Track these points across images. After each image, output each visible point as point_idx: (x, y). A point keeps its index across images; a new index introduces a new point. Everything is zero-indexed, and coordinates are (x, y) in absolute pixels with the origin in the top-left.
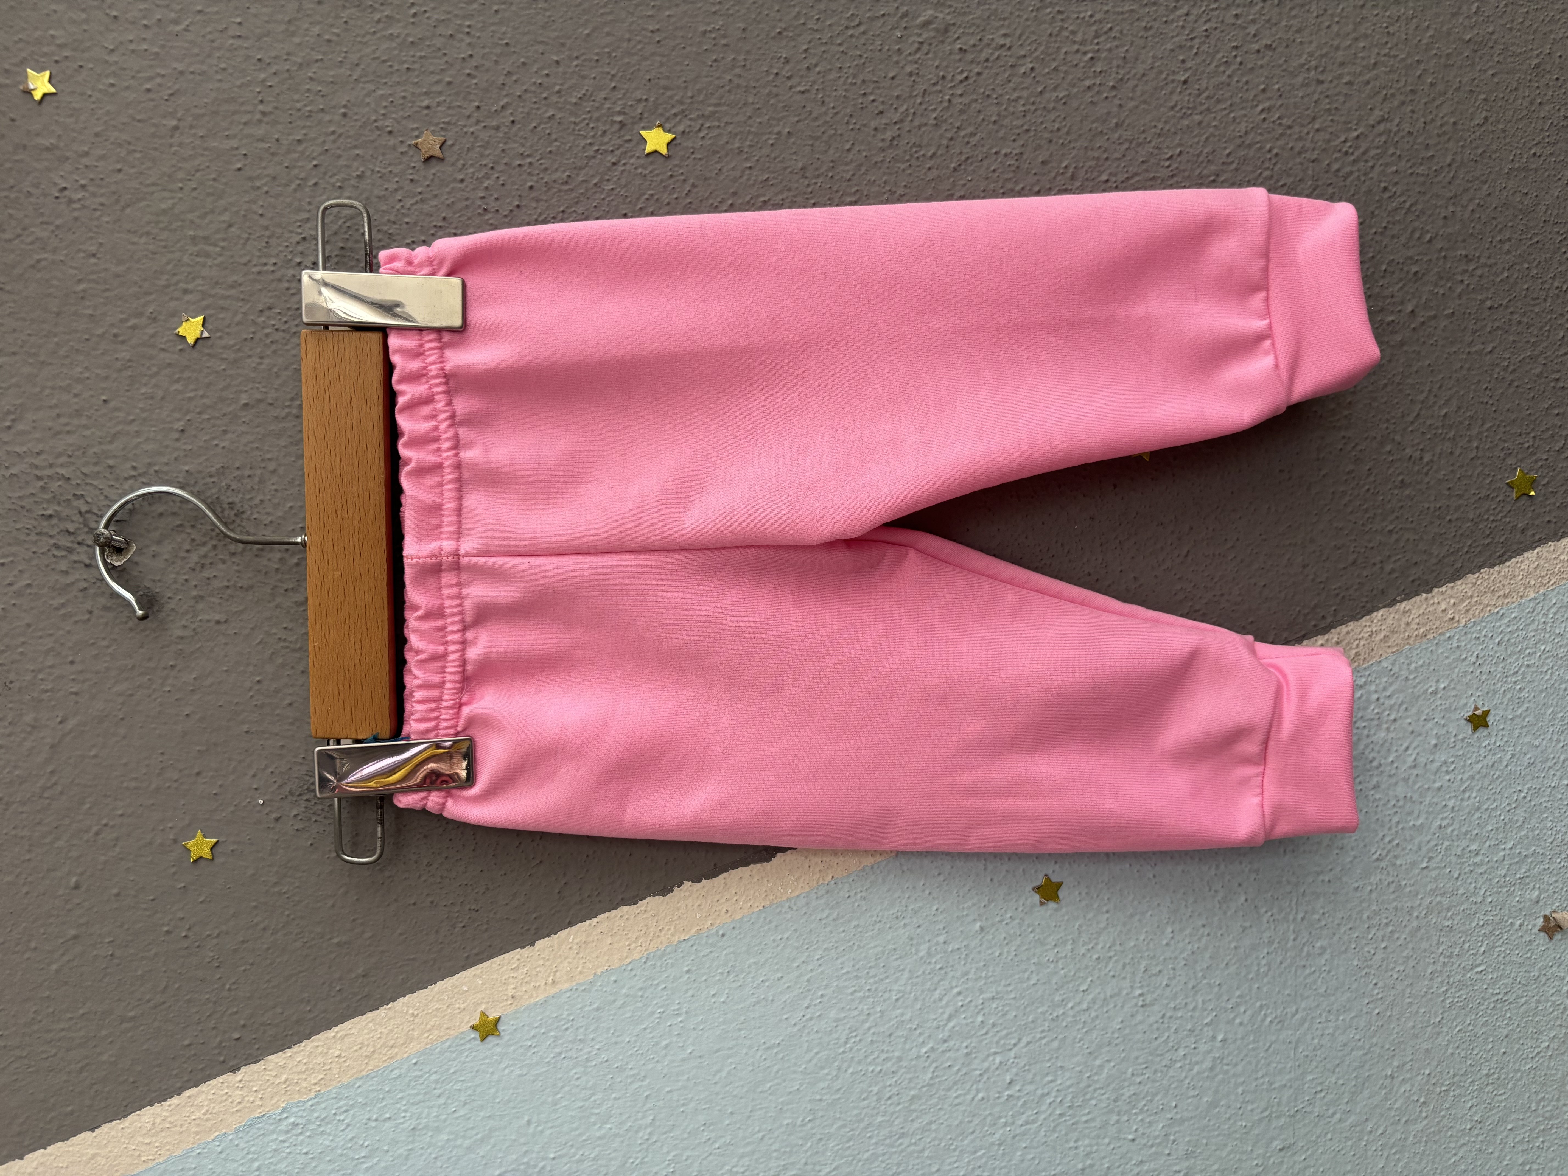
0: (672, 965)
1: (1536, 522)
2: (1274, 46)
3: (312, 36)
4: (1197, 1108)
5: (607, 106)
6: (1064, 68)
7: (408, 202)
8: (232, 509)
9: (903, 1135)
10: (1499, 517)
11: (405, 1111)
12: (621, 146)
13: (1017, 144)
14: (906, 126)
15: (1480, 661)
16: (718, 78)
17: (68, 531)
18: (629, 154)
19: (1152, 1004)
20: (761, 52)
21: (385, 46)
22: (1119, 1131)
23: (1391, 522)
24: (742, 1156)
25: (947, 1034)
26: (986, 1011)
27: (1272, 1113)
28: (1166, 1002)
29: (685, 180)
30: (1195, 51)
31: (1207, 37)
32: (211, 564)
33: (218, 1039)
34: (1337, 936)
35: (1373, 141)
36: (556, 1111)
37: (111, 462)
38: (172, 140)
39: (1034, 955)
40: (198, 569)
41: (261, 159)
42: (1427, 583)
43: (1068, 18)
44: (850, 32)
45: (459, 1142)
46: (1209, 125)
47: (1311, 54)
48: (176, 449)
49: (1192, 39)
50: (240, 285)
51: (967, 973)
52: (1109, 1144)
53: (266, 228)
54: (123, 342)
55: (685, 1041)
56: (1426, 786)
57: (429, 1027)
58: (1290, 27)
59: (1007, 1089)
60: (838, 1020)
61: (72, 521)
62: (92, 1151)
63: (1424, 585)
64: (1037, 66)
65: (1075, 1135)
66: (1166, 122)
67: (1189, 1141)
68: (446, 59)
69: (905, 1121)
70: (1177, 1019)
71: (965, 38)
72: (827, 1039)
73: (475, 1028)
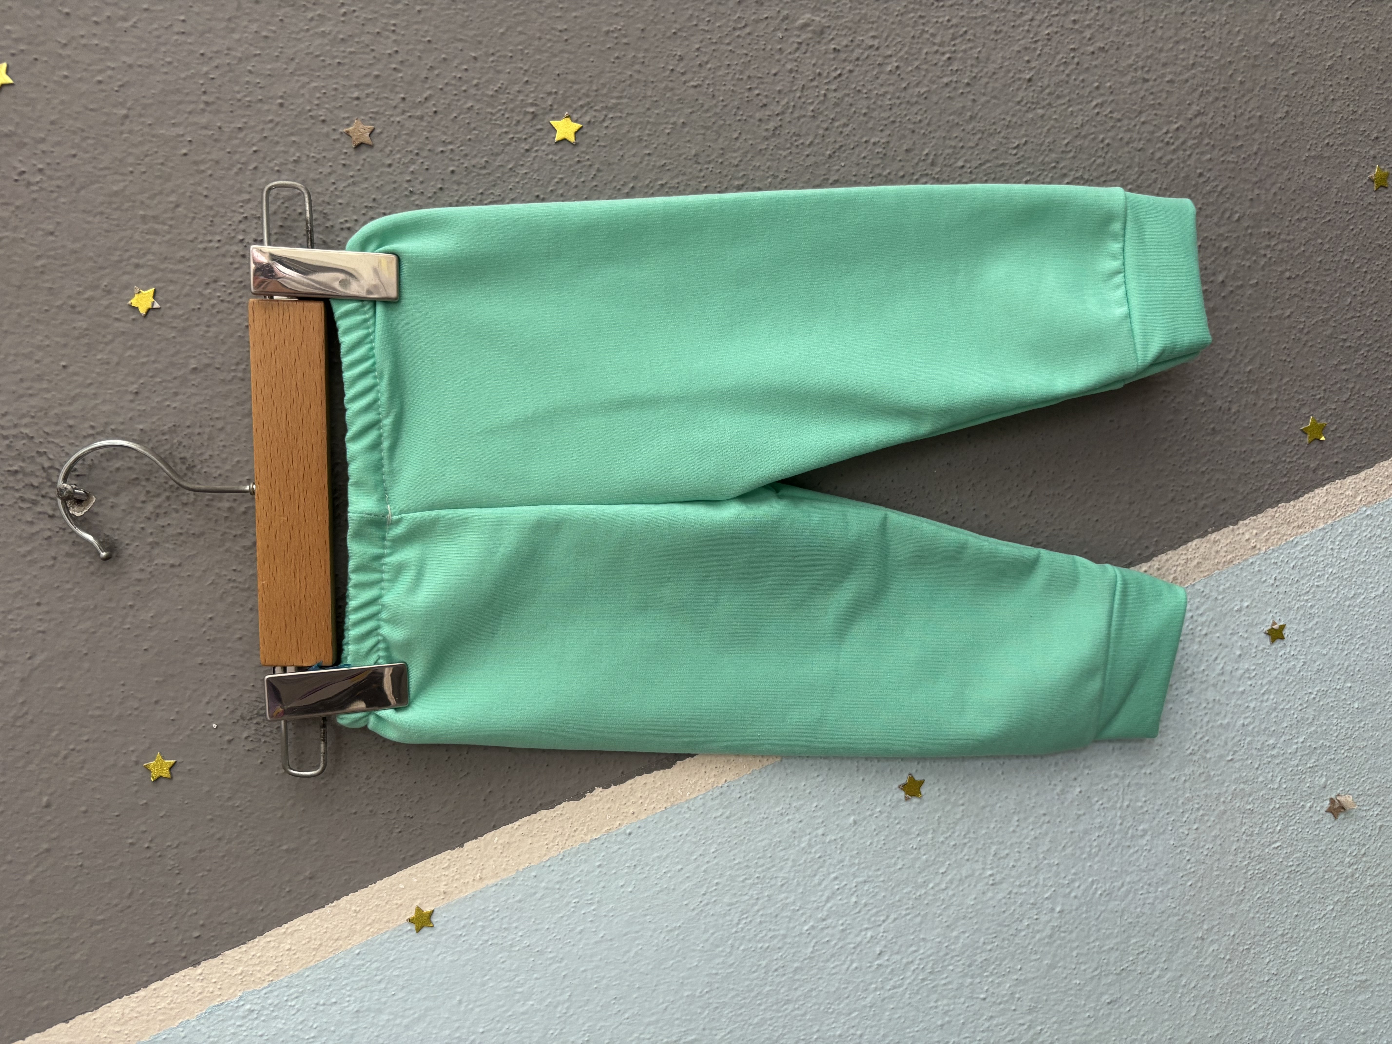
0: (586, 861)
1: (1326, 463)
2: (1107, 47)
3: (250, 33)
4: (1038, 970)
5: (521, 97)
6: (925, 67)
8: (184, 463)
9: (788, 1002)
10: (1294, 459)
11: (350, 996)
12: (534, 134)
14: (787, 117)
15: (1278, 583)
16: (620, 73)
17: (32, 485)
18: (541, 142)
20: (659, 50)
21: (318, 41)
23: (1204, 465)
24: (649, 1024)
25: (825, 913)
26: (859, 893)
27: (1102, 972)
28: (1012, 880)
29: (590, 166)
30: (1038, 52)
31: (1049, 40)
32: (165, 513)
33: (180, 938)
34: (1157, 820)
35: (1191, 133)
36: (484, 991)
37: (71, 422)
38: (123, 128)
39: (900, 843)
40: (153, 517)
41: (205, 145)
42: (1234, 516)
43: (928, 22)
46: (1050, 118)
47: (1138, 56)
48: (132, 410)
49: (1036, 42)
50: (188, 260)
51: (842, 861)
52: (964, 1003)
53: (211, 208)
54: (80, 313)
55: (597, 927)
56: (1232, 690)
57: (370, 921)
58: (1120, 32)
59: (877, 959)
60: (731, 904)
61: (37, 476)
62: (66, 1040)
63: (1231, 518)
64: (901, 64)
65: (934, 997)
66: (1013, 115)
67: (1032, 998)
68: (373, 54)
69: (789, 990)
70: (1022, 894)
71: (838, 39)
72: (721, 921)
73: (411, 921)
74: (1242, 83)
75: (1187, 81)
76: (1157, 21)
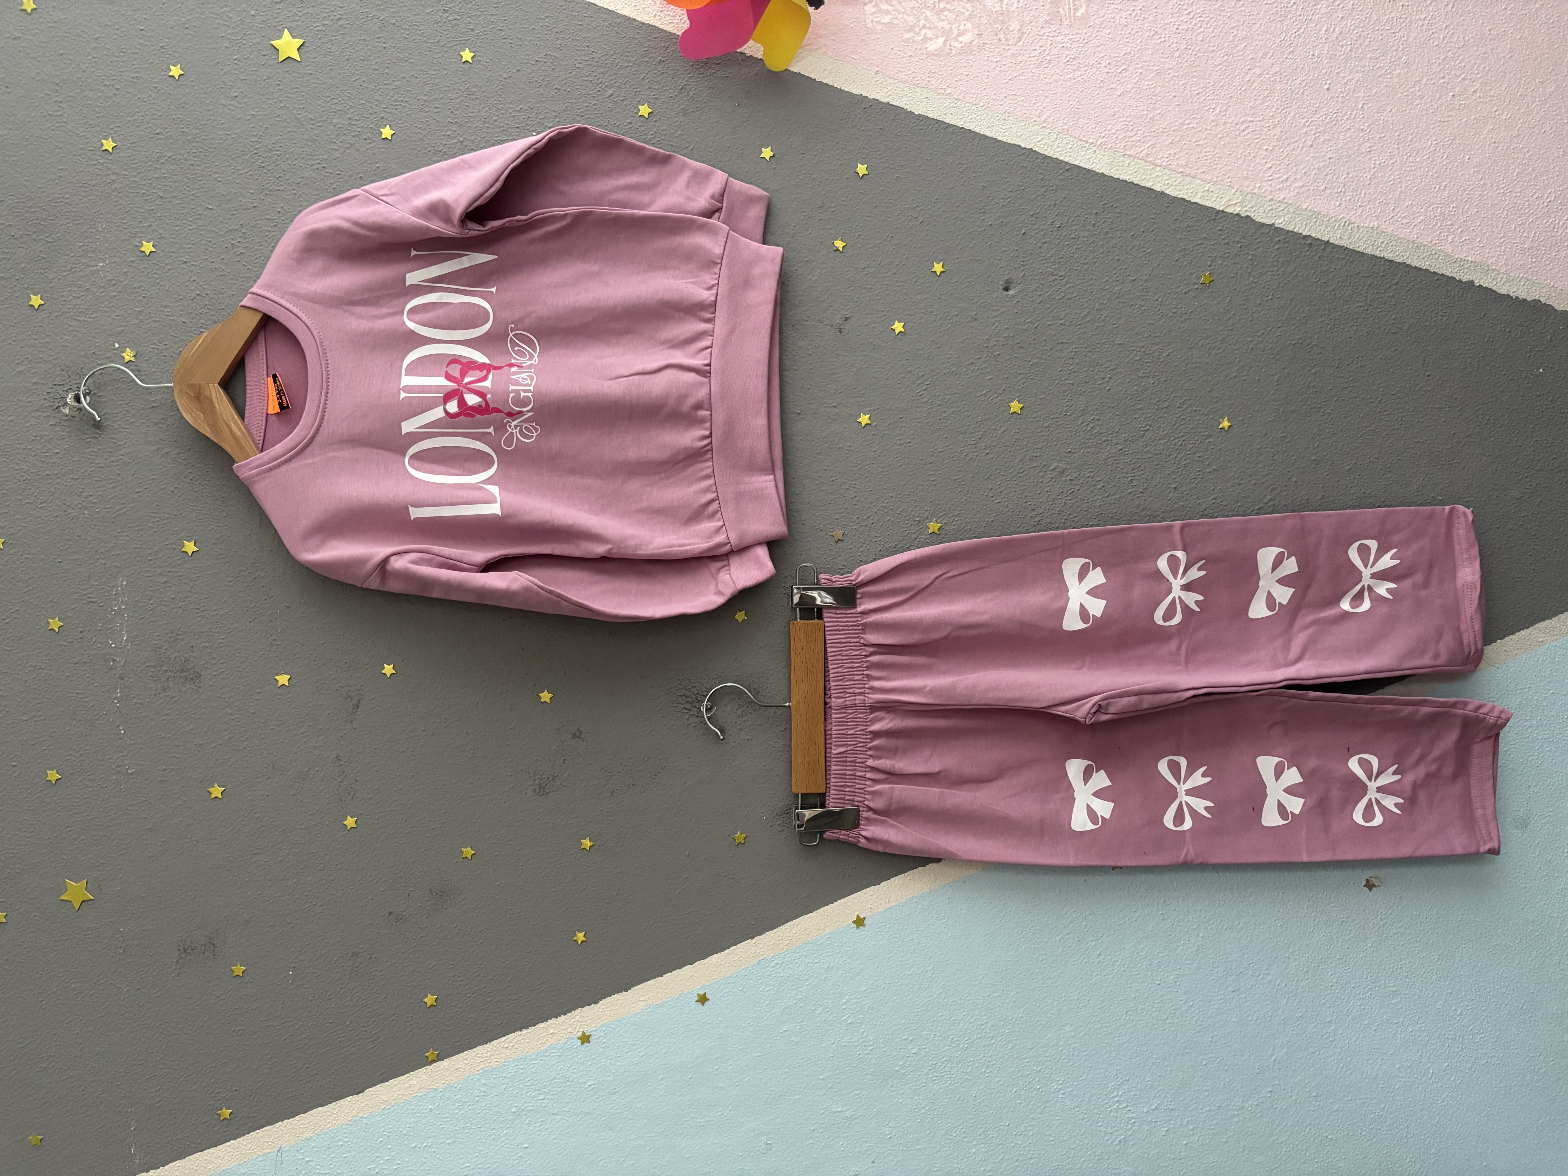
0: (942, 895)
2: (1218, 469)
4: (1190, 970)
5: (913, 513)
7: (829, 559)
8: (755, 690)
9: (1048, 979)
11: (824, 959)
12: (918, 530)
13: (1096, 520)
17: (689, 702)
18: (922, 534)
19: (1167, 919)
22: (1152, 980)
24: (974, 986)
27: (1227, 973)
32: (746, 714)
33: (745, 924)
36: (890, 962)
37: (707, 672)
40: (741, 716)
46: (1187, 507)
57: (834, 921)
61: (691, 698)
62: (691, 974)
64: (1105, 484)
71: (1072, 474)
73: (854, 922)
75: (1263, 483)
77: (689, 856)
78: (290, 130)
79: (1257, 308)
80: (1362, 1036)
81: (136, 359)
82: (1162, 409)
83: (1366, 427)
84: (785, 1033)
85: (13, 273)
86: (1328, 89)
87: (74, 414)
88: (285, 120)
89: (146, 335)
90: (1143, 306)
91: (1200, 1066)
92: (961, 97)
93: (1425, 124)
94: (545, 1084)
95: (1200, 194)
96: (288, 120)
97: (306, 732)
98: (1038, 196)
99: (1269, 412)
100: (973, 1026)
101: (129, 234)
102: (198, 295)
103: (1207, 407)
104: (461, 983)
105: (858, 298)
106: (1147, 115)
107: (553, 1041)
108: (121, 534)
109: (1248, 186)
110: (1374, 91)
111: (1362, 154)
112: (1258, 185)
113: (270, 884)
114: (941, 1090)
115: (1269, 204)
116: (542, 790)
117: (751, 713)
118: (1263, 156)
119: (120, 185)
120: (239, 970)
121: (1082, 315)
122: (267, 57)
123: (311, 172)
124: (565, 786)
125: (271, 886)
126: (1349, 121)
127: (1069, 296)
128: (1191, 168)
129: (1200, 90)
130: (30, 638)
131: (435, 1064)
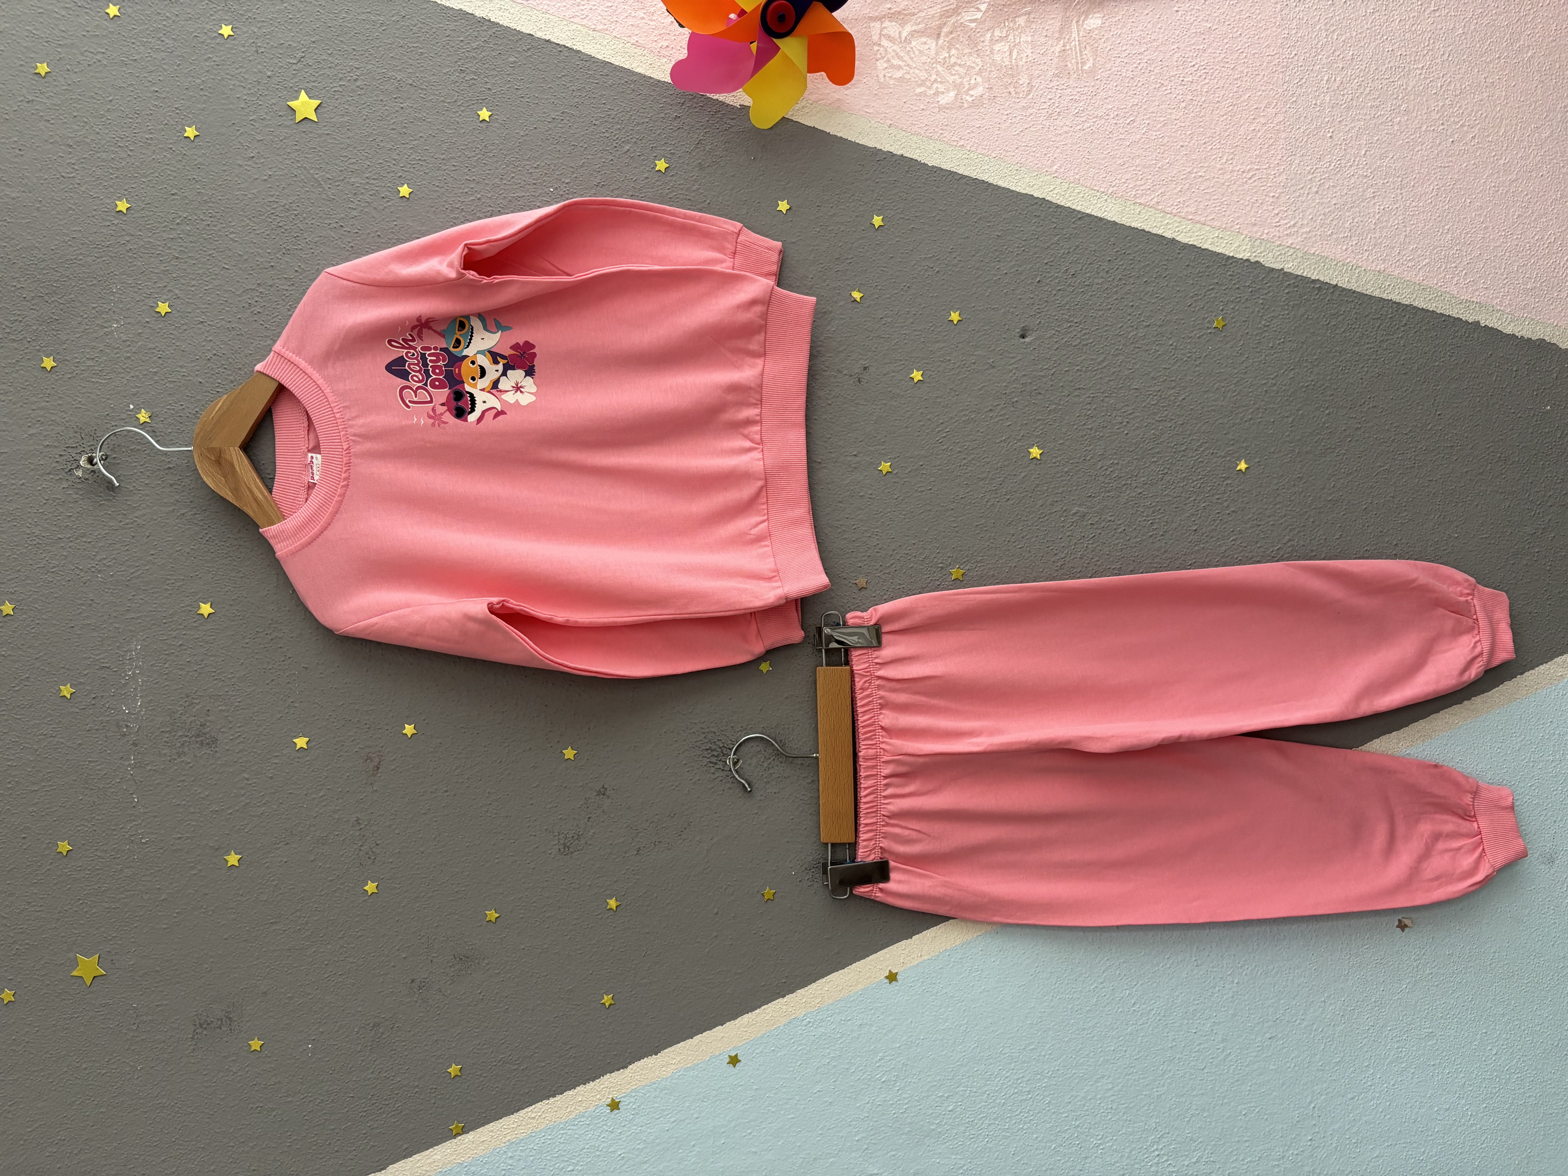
0: (974, 947)
2: (1236, 510)
4: (1226, 1017)
5: (937, 560)
7: (852, 607)
9: (1084, 1030)
11: (857, 1016)
12: (943, 577)
13: (1118, 564)
14: (1068, 559)
16: (983, 545)
17: (715, 755)
18: (946, 580)
19: (1201, 965)
22: (1188, 1028)
24: (1009, 1039)
27: (1264, 1019)
30: (1199, 516)
32: (772, 767)
33: (777, 983)
36: (923, 1017)
37: (732, 725)
40: (767, 769)
44: (1041, 520)
45: (881, 1031)
46: (1208, 549)
47: (1254, 513)
52: (1184, 1035)
55: (981, 984)
57: (866, 977)
59: (1133, 1007)
60: (1051, 973)
62: (722, 1035)
64: (1126, 528)
65: (1167, 1030)
67: (1223, 1034)
68: (868, 546)
69: (1085, 1022)
70: (1214, 972)
71: (1093, 518)
72: (1046, 982)
73: (887, 977)
74: (1313, 522)
75: (1282, 524)
76: (1263, 495)
77: (717, 914)
78: (308, 189)
79: (1269, 351)
80: (1399, 1079)
81: (150, 420)
82: (1180, 452)
83: (1380, 467)
84: (819, 1093)
85: (26, 335)
86: (1331, 137)
87: (87, 477)
88: (303, 180)
89: (162, 396)
90: (1158, 351)
91: (1239, 1116)
92: (973, 149)
93: (1426, 170)
94: (574, 1154)
95: (1210, 240)
96: (306, 181)
97: (325, 795)
98: (1052, 244)
99: (1285, 453)
100: (1010, 1081)
101: (145, 295)
102: (215, 355)
103: (1224, 450)
104: (486, 1051)
105: (876, 348)
106: (1155, 164)
107: (581, 1109)
108: (136, 597)
109: (1256, 232)
110: (1376, 138)
111: (1366, 199)
112: (1266, 231)
113: (288, 954)
114: (979, 1149)
115: (1278, 249)
116: (567, 849)
117: (777, 766)
118: (1270, 203)
119: (135, 246)
120: (256, 1044)
121: (1098, 361)
122: (284, 118)
123: (329, 231)
124: (590, 845)
125: (289, 956)
126: (1353, 168)
127: (1085, 342)
128: (1200, 215)
129: (1207, 139)
130: (40, 706)
131: (460, 1138)
